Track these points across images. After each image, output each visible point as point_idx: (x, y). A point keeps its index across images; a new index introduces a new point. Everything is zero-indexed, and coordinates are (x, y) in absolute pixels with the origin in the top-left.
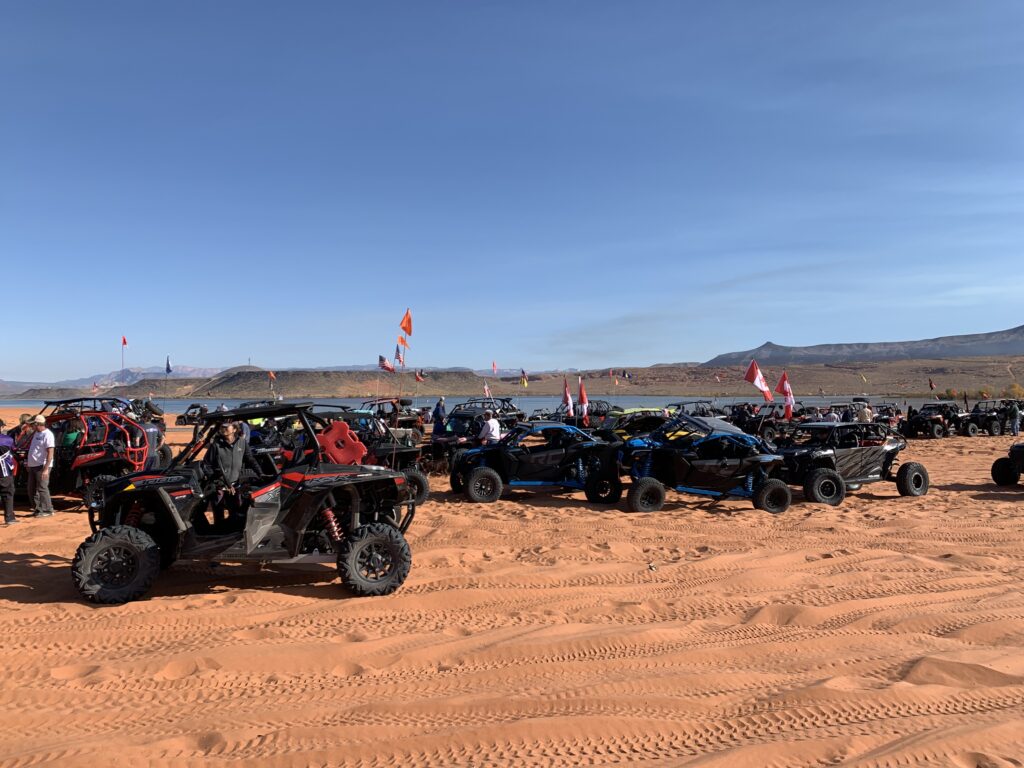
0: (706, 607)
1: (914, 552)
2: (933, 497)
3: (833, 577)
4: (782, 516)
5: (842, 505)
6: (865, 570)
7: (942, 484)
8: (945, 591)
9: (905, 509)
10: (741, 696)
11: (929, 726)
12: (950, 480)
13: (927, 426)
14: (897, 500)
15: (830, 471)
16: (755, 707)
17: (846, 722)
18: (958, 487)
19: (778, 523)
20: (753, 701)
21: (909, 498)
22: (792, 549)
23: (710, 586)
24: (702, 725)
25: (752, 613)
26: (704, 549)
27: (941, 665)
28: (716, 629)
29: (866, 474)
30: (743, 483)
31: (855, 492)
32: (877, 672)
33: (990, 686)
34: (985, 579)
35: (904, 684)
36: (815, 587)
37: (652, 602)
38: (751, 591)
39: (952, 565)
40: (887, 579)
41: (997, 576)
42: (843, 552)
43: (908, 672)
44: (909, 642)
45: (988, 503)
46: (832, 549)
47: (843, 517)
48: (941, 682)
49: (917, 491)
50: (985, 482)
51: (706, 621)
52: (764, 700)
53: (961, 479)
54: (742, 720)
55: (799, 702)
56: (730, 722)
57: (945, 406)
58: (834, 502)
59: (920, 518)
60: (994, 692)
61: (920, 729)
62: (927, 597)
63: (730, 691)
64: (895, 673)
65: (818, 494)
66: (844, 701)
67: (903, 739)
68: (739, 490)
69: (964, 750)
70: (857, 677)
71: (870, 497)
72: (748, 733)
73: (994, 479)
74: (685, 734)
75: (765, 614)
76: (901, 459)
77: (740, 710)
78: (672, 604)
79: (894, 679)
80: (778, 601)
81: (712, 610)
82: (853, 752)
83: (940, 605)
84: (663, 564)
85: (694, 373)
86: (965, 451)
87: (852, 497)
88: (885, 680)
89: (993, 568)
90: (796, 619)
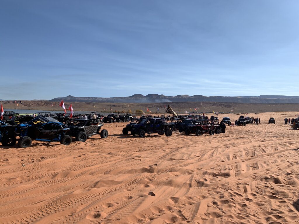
0: (41, 176)
1: (102, 153)
2: (109, 138)
3: (80, 162)
4: (69, 146)
5: (86, 141)
6: (89, 159)
7: (111, 134)
8: (108, 162)
9: (102, 142)
10: (47, 201)
11: (99, 198)
12: (113, 134)
13: (109, 120)
14: (100, 139)
15: (83, 132)
16: (52, 204)
17: (78, 202)
18: (115, 135)
19: (67, 148)
20: (51, 202)
21: (103, 139)
22: (70, 155)
23: (43, 169)
24: (33, 213)
25: (55, 176)
26: (43, 158)
27: (104, 182)
28: (43, 182)
29: (93, 133)
30: (58, 137)
31: (90, 138)
32: (88, 187)
33: (115, 185)
34: (118, 158)
35: (95, 188)
36: (75, 165)
37: (22, 177)
38: (56, 169)
39: (111, 155)
40: (94, 161)
41: (120, 157)
42: (84, 155)
43: (96, 185)
44: (97, 177)
45: (121, 139)
46: (81, 154)
47: (86, 145)
48: (104, 186)
49: (105, 137)
50: (121, 134)
51: (40, 180)
52: (55, 201)
53: (116, 133)
54: (47, 209)
55: (65, 199)
56: (43, 210)
57: (114, 114)
58: (84, 141)
59: (105, 144)
60: (115, 187)
61: (96, 200)
62: (104, 164)
63: (44, 201)
64: (92, 186)
65: (79, 139)
66: (78, 196)
67: (92, 203)
68: (56, 139)
69: (106, 203)
70: (83, 189)
71: (94, 139)
72: (48, 212)
73: (123, 133)
74: (27, 218)
75: (59, 175)
76: (102, 128)
77: (47, 206)
78: (29, 177)
79: (92, 188)
80: (64, 171)
81: (42, 176)
82: (78, 210)
83: (106, 166)
84: (28, 164)
85: (46, 103)
86: (118, 126)
87: (89, 139)
88: (90, 188)
89: (120, 155)
90: (68, 176)
